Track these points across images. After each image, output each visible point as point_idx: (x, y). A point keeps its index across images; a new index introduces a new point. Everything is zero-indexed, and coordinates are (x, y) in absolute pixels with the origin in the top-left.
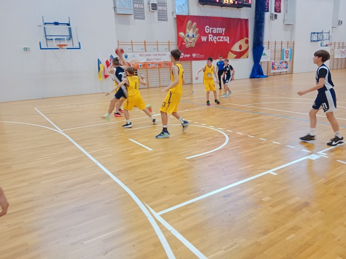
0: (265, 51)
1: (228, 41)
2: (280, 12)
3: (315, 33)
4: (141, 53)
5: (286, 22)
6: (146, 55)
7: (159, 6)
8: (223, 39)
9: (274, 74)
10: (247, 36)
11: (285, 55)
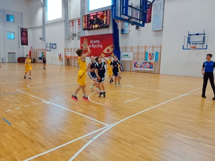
2: (150, 21)
9: (137, 71)
11: (148, 57)
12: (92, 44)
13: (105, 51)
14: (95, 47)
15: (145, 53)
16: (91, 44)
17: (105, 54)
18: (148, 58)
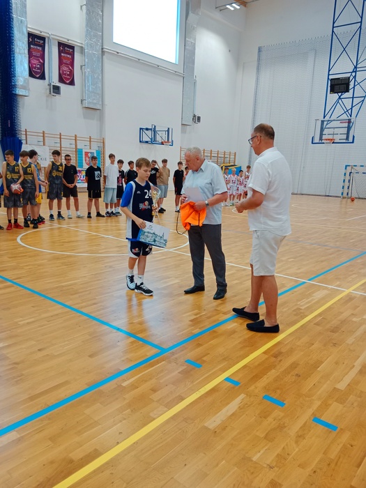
2: (72, 83)
3: (147, 129)
5: (87, 104)
11: (84, 159)
15: (76, 151)
18: (84, 162)
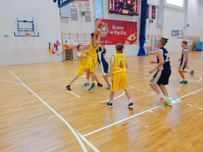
0: (146, 41)
1: (125, 34)
2: (155, 19)
3: (174, 31)
4: (75, 40)
5: (158, 25)
6: (78, 41)
7: (86, 13)
8: (122, 33)
9: (151, 54)
10: (136, 32)
12: (115, 30)
13: (130, 38)
14: (119, 34)
16: (113, 30)
17: (129, 41)
